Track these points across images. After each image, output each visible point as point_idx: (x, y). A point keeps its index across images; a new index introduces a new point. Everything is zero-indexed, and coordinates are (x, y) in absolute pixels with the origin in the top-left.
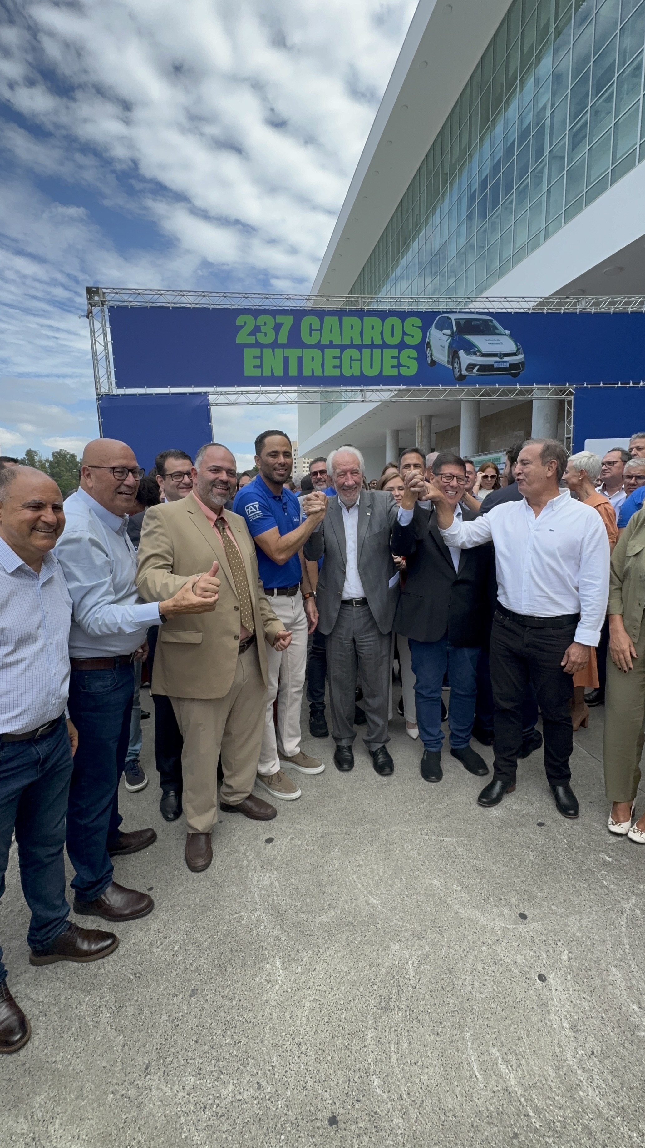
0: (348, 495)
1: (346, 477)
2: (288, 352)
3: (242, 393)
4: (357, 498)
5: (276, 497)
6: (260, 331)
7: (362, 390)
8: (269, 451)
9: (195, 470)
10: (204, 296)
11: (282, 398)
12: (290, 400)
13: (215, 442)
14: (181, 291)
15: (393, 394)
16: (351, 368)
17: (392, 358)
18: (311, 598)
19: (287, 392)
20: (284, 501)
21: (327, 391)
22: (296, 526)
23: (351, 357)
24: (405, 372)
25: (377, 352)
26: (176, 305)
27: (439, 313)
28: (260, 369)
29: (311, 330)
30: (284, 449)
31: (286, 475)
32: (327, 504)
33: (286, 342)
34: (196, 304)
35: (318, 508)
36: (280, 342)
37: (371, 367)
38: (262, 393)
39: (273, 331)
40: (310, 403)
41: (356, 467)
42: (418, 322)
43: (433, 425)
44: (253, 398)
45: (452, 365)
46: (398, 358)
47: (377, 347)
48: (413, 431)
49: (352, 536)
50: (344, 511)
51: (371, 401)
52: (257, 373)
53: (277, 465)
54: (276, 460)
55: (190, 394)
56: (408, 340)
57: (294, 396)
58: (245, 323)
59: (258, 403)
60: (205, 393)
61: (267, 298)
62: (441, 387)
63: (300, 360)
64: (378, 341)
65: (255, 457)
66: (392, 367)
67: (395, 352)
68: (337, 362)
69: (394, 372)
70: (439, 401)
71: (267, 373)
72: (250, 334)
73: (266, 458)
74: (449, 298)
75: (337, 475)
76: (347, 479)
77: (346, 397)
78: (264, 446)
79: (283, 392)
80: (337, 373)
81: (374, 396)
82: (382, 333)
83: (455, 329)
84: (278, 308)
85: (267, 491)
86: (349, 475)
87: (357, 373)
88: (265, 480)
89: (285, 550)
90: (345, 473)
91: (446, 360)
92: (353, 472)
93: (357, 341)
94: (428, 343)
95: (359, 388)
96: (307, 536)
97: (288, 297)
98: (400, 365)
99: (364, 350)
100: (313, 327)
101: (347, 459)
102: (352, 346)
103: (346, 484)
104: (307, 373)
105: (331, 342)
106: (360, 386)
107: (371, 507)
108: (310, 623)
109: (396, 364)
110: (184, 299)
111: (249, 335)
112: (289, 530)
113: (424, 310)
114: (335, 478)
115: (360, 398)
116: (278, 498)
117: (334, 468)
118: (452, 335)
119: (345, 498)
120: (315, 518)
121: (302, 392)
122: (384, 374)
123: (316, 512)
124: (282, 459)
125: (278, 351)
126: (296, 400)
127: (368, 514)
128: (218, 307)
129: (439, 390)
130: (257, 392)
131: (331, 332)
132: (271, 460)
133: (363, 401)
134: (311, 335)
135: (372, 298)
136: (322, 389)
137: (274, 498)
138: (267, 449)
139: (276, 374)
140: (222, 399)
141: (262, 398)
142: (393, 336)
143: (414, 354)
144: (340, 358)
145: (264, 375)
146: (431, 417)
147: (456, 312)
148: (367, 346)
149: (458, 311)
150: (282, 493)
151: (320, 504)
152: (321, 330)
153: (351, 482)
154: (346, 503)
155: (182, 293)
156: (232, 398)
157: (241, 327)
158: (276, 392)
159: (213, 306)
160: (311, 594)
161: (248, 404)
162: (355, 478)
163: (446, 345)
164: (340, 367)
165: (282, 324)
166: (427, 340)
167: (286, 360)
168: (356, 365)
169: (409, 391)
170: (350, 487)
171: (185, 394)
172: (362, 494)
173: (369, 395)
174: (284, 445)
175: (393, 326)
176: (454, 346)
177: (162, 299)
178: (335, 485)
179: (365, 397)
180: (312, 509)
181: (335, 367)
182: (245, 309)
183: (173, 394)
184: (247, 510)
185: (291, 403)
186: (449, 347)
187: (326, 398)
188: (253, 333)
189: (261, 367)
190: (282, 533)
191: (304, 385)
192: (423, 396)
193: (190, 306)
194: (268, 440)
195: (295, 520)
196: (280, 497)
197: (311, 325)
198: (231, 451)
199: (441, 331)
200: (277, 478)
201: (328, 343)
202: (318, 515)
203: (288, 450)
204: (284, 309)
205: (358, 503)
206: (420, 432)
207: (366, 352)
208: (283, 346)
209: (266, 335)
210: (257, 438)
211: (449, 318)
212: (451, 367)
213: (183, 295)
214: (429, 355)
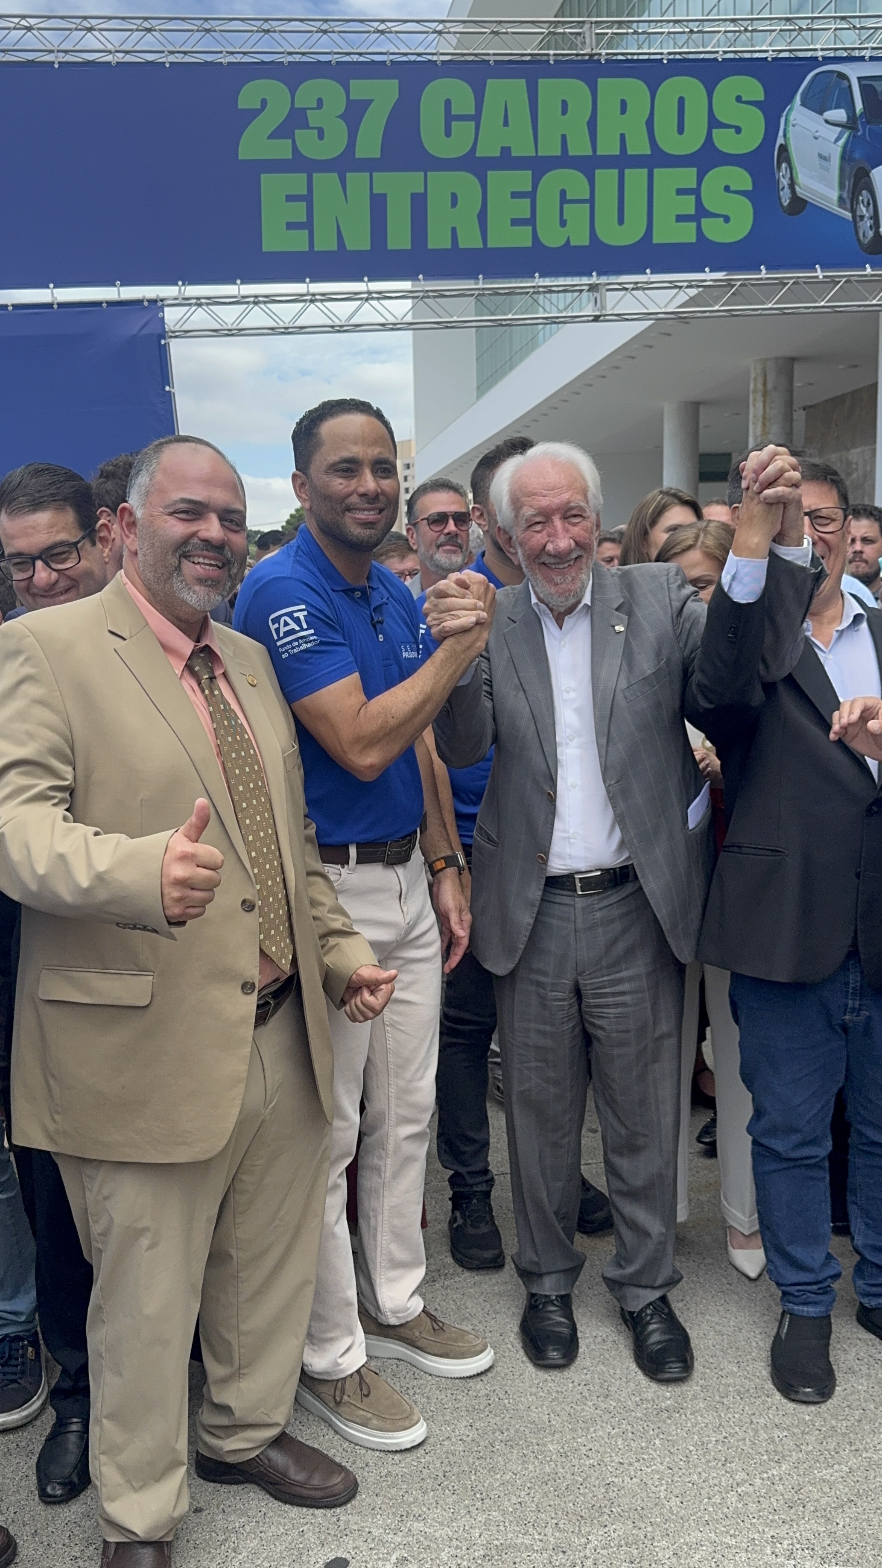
0: (558, 579)
1: (549, 529)
2: (385, 182)
3: (257, 301)
4: (583, 588)
5: (353, 590)
6: (306, 125)
7: (593, 288)
8: (334, 458)
9: (131, 514)
10: (149, 30)
11: (369, 313)
12: (392, 320)
13: (182, 433)
14: (85, 18)
15: (683, 297)
16: (563, 223)
17: (680, 192)
18: (451, 871)
19: (383, 296)
20: (376, 601)
21: (495, 293)
22: (406, 671)
23: (563, 193)
24: (716, 232)
25: (636, 177)
26: (69, 58)
27: (814, 62)
28: (306, 232)
29: (450, 118)
30: (374, 452)
31: (381, 525)
32: (492, 606)
33: (378, 155)
34: (127, 52)
35: (467, 619)
36: (361, 152)
37: (621, 221)
38: (313, 299)
39: (342, 126)
40: (448, 326)
41: (577, 500)
42: (753, 89)
43: (797, 384)
44: (286, 313)
45: (853, 211)
46: (696, 192)
47: (638, 161)
48: (740, 405)
49: (572, 695)
50: (549, 626)
51: (621, 317)
52: (298, 242)
53: (354, 499)
54: (353, 484)
55: (110, 303)
56: (725, 141)
57: (401, 309)
58: (264, 102)
59: (301, 330)
60: (153, 302)
61: (325, 32)
62: (820, 274)
63: (419, 203)
64: (639, 146)
65: (294, 476)
66: (680, 218)
67: (688, 176)
68: (523, 209)
69: (687, 234)
70: (817, 313)
71: (326, 242)
72: (279, 133)
73: (326, 478)
74: (843, 18)
75: (523, 525)
76: (553, 535)
77: (550, 306)
78: (319, 445)
79: (369, 296)
80: (522, 238)
81: (629, 303)
82: (650, 124)
83: (859, 106)
84: (355, 58)
85: (329, 573)
86: (557, 522)
87: (581, 239)
88: (321, 541)
89: (379, 741)
90: (545, 516)
91: (834, 195)
92: (570, 513)
93: (580, 147)
94: (784, 149)
95: (585, 280)
96: (441, 697)
97: (382, 27)
98: (701, 212)
99: (600, 174)
100: (454, 112)
101: (553, 477)
102: (565, 160)
103: (550, 547)
104: (438, 240)
105: (506, 151)
106: (590, 275)
107: (626, 609)
108: (449, 944)
109: (692, 211)
110: (91, 41)
111: (272, 136)
112: (390, 684)
113: (770, 55)
114: (518, 534)
115: (589, 310)
116: (358, 594)
117: (516, 503)
118: (851, 125)
119: (546, 590)
120: (459, 648)
121: (426, 295)
122: (656, 240)
123: (464, 631)
124: (369, 482)
125: (357, 180)
126: (409, 319)
127: (620, 628)
128: (187, 59)
129: (815, 282)
130: (298, 298)
131: (506, 123)
132: (338, 484)
133: (596, 319)
134: (448, 133)
135: (620, 23)
136: (481, 285)
137: (348, 592)
138: (327, 455)
139: (350, 246)
140: (200, 318)
141: (313, 315)
142: (681, 130)
143: (742, 179)
144: (532, 196)
145: (317, 248)
146: (792, 360)
147: (862, 59)
148: (608, 162)
149: (867, 54)
150: (369, 578)
151: (475, 609)
152: (476, 118)
153: (564, 543)
154: (553, 603)
155: (86, 24)
156: (229, 315)
157: (253, 114)
158: (352, 297)
159: (172, 58)
160: (451, 861)
161: (273, 331)
162: (576, 530)
163: (836, 152)
164: (531, 221)
165: (365, 105)
166: (780, 140)
167: (378, 204)
168: (577, 215)
169: (730, 284)
170: (561, 557)
171: (97, 304)
172: (597, 575)
173: (615, 302)
174: (375, 443)
175: (681, 101)
176: (857, 155)
177: (31, 40)
178: (520, 551)
179: (603, 307)
180: (451, 623)
181: (515, 222)
182: (263, 63)
183: (61, 305)
184: (273, 627)
185: (394, 327)
186: (843, 158)
187: (493, 314)
188: (284, 131)
189: (308, 225)
190: (371, 690)
191: (432, 274)
192: (769, 299)
193: (109, 58)
194: (329, 427)
195: (405, 655)
196: (363, 591)
197: (448, 103)
198: (230, 458)
199: (821, 113)
200: (357, 532)
201: (498, 154)
202: (467, 639)
203: (387, 455)
204: (373, 62)
205: (587, 600)
206: (760, 405)
207: (606, 178)
208: (370, 166)
209: (321, 135)
210: (299, 424)
211: (843, 76)
212: (848, 215)
213: (90, 30)
214: (785, 182)
